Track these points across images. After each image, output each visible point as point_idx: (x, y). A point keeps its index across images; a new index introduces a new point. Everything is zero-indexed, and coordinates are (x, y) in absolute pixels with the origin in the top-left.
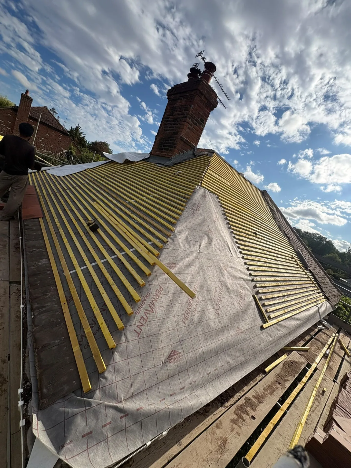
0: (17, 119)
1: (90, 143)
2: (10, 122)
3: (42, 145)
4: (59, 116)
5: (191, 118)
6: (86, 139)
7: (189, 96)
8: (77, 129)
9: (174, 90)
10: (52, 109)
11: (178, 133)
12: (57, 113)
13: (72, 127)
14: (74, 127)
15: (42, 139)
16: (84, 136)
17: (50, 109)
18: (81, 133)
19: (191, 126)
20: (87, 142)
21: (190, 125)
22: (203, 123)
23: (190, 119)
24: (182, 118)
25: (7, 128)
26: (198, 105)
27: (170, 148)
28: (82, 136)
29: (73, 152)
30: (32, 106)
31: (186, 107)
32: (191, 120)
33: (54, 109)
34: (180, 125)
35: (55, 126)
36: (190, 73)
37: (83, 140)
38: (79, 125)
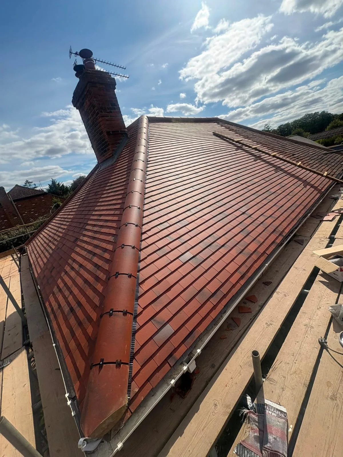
0: (5, 210)
1: (71, 186)
2: (3, 216)
3: (36, 215)
4: (35, 183)
5: (103, 110)
6: (65, 185)
7: (88, 93)
8: (54, 182)
9: (75, 98)
10: (26, 182)
11: (102, 131)
12: (32, 182)
13: (49, 185)
14: (51, 183)
15: (32, 211)
16: (62, 184)
17: (25, 183)
18: (59, 184)
19: (108, 117)
20: (68, 187)
21: (106, 117)
22: (116, 106)
23: (102, 112)
24: (96, 116)
25: (5, 221)
26: (99, 95)
27: (106, 149)
28: (61, 185)
29: (59, 203)
30: (7, 192)
31: (92, 104)
32: (104, 112)
33: (27, 181)
34: (99, 123)
35: (34, 194)
36: (76, 72)
37: (63, 187)
38: (53, 179)
